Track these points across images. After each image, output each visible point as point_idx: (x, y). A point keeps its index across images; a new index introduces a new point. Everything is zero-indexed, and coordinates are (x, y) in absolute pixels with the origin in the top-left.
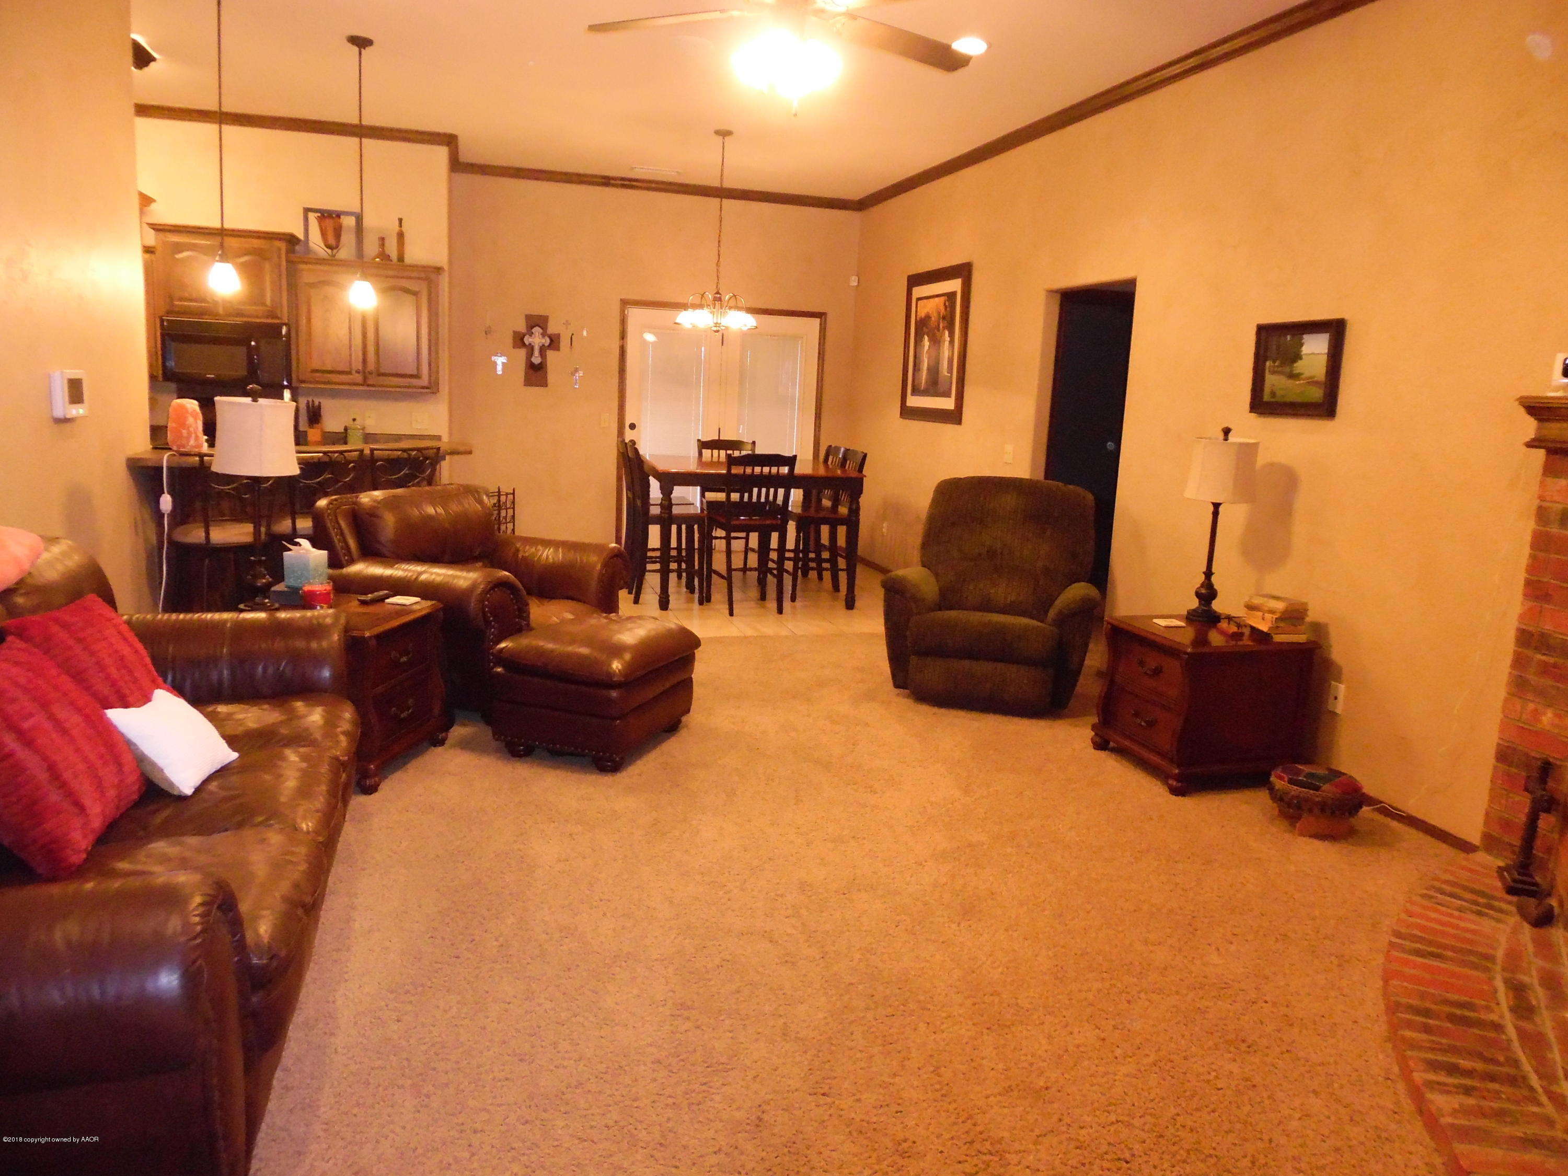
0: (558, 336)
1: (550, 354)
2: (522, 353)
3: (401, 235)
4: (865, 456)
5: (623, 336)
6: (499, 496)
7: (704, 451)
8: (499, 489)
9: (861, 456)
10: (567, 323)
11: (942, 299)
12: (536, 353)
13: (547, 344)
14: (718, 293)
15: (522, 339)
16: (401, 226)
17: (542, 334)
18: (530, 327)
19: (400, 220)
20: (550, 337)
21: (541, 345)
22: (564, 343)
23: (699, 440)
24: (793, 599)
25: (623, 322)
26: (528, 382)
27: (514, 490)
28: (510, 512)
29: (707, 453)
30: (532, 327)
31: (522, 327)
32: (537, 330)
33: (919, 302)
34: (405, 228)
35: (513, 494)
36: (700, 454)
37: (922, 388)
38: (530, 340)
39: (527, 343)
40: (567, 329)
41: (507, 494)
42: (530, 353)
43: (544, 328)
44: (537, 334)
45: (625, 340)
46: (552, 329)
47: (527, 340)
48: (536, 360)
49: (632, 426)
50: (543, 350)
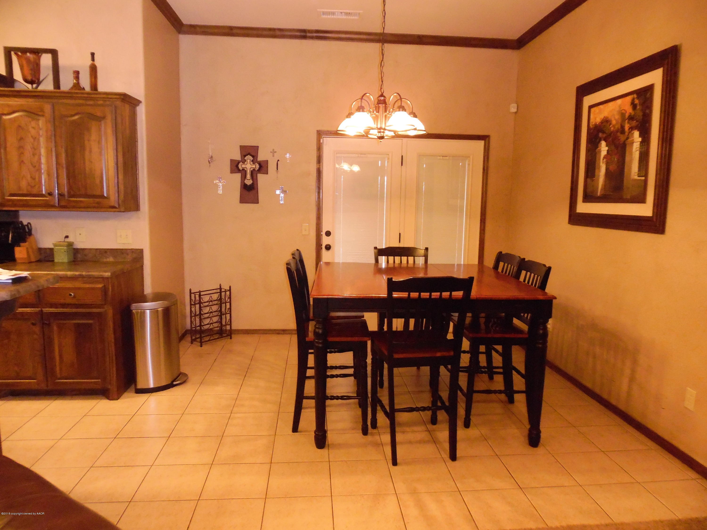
0: (267, 162)
1: (261, 177)
2: (238, 176)
3: (93, 69)
4: (549, 269)
5: (319, 160)
6: (221, 292)
7: (380, 257)
8: (220, 286)
9: (544, 270)
10: (274, 152)
11: (629, 99)
12: (248, 176)
13: (257, 169)
14: (382, 95)
15: (237, 166)
16: (93, 59)
17: (252, 161)
18: (244, 156)
19: (93, 54)
20: (260, 164)
21: (252, 169)
22: (272, 167)
23: (376, 248)
24: (467, 425)
25: (319, 148)
26: (243, 200)
27: (230, 287)
28: (228, 305)
29: (383, 260)
30: (245, 156)
31: (238, 157)
32: (249, 158)
33: (593, 110)
34: (97, 63)
35: (230, 290)
36: (377, 261)
37: (599, 194)
38: (243, 166)
39: (241, 169)
40: (273, 156)
41: (225, 291)
42: (244, 177)
43: (255, 157)
44: (249, 161)
45: (321, 164)
46: (261, 157)
47: (241, 166)
48: (249, 182)
49: (328, 234)
50: (253, 173)
